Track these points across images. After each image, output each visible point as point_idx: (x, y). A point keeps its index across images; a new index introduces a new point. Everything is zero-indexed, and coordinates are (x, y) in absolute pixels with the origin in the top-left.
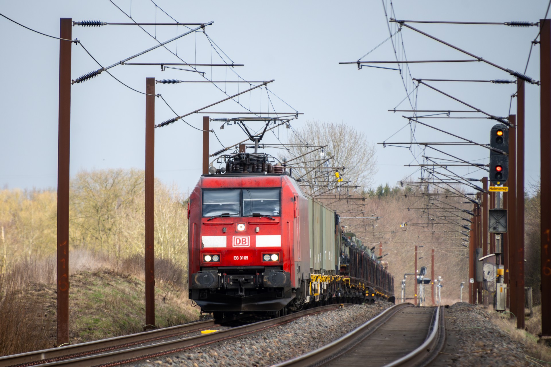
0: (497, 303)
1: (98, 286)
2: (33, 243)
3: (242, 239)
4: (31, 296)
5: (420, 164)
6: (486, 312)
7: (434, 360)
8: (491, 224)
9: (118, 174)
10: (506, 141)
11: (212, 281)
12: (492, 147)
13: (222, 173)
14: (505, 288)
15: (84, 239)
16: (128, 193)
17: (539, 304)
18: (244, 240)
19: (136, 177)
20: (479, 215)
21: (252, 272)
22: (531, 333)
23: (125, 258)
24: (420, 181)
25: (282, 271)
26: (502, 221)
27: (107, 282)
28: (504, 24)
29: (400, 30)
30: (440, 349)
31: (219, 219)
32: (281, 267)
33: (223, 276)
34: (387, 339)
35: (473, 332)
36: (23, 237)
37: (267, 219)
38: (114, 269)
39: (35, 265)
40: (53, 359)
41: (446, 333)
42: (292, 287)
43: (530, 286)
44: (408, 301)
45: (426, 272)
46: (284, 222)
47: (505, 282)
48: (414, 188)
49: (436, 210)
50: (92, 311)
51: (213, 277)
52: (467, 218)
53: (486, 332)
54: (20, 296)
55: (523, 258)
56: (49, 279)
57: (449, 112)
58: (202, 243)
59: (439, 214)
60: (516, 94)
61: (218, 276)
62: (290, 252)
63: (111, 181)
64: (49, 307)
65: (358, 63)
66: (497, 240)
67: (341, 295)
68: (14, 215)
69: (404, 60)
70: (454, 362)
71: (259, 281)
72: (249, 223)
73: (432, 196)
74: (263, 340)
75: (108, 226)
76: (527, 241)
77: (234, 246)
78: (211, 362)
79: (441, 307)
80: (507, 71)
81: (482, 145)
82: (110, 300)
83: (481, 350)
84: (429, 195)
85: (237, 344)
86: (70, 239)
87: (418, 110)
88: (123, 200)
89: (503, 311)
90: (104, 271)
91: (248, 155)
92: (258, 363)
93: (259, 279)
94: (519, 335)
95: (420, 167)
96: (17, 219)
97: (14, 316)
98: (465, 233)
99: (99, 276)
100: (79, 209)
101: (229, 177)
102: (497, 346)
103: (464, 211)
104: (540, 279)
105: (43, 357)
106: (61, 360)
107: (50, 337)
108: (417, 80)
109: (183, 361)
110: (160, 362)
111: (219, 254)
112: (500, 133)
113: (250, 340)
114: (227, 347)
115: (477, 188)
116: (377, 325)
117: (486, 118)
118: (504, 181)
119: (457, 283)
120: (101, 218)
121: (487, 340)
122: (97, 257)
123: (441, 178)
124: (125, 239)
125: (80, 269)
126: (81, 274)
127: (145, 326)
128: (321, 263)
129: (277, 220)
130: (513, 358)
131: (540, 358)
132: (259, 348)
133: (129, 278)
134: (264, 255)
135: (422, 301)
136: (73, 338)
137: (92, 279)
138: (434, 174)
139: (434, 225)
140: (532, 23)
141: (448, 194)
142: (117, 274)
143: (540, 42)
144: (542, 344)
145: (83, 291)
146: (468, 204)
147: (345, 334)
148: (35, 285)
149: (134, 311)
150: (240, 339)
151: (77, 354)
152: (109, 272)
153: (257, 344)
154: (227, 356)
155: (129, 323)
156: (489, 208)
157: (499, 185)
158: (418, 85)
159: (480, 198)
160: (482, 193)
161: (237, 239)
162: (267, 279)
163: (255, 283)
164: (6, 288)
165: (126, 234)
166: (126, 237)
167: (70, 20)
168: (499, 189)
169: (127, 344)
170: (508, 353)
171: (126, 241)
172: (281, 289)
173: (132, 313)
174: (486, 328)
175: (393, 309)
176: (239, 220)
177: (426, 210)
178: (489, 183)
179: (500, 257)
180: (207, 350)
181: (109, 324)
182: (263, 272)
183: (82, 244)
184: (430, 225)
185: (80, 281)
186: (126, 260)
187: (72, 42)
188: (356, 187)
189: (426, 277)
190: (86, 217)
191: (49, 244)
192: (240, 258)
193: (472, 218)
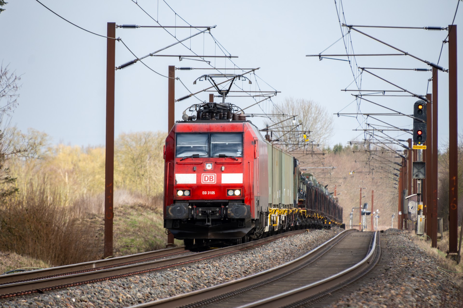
0: (418, 229)
1: (134, 216)
2: (88, 185)
3: (210, 177)
4: (86, 223)
5: (364, 129)
6: (410, 236)
7: (372, 269)
8: (414, 172)
9: (149, 135)
10: (425, 112)
11: (184, 212)
12: (415, 117)
13: (193, 120)
14: (423, 219)
15: (124, 182)
16: (156, 149)
17: (448, 230)
18: (211, 177)
19: (161, 137)
20: (405, 166)
21: (218, 205)
22: (442, 250)
23: (154, 196)
24: (364, 141)
25: (244, 205)
26: (422, 170)
27: (140, 213)
28: (423, 28)
29: (349, 32)
30: (377, 262)
31: (190, 159)
32: (243, 201)
33: (192, 209)
34: (339, 254)
35: (400, 250)
36: (81, 180)
37: (231, 160)
38: (145, 204)
39: (90, 200)
40: (101, 267)
41: (381, 250)
42: (252, 218)
43: (441, 217)
44: (354, 228)
45: (368, 206)
46: (245, 162)
47: (423, 214)
48: (359, 146)
49: (375, 162)
50: (130, 233)
51: (184, 209)
52: (397, 168)
53: (410, 250)
54: (78, 222)
55: (437, 198)
56: (99, 210)
57: (384, 91)
58: (176, 180)
59: (377, 165)
60: (432, 79)
61: (189, 208)
62: (251, 188)
63: (144, 140)
64: (98, 230)
65: (320, 56)
66: (419, 184)
67: (299, 223)
68: (75, 165)
69: (352, 54)
70: (386, 271)
71: (223, 213)
72: (216, 163)
73: (372, 152)
74: (251, 255)
75: (141, 172)
76: (439, 185)
77: (203, 182)
78: (213, 270)
79: (378, 232)
80: (425, 62)
81: (408, 116)
82: (142, 226)
83: (406, 263)
84: (370, 151)
85: (232, 258)
86: (114, 182)
87: (362, 90)
88: (152, 154)
89: (422, 235)
90: (138, 205)
91: (215, 104)
92: (247, 271)
93: (223, 211)
94: (433, 252)
95: (364, 131)
96: (76, 167)
97: (74, 237)
98: (396, 179)
99: (135, 209)
100: (121, 160)
101: (199, 123)
102: (417, 260)
103: (395, 163)
104: (449, 212)
105: (94, 266)
106: (106, 268)
107: (99, 252)
108: (361, 68)
109: (194, 269)
110: (177, 270)
111: (189, 189)
112: (420, 107)
113: (242, 255)
114: (225, 260)
115: (404, 147)
116: (333, 245)
117: (411, 96)
118: (424, 141)
119: (389, 215)
120: (137, 167)
121: (410, 256)
122: (133, 195)
123: (379, 139)
124: (153, 182)
125: (121, 203)
126: (122, 207)
127: (167, 244)
128: (281, 199)
129: (240, 161)
130: (428, 269)
131: (447, 269)
132: (248, 260)
133: (156, 210)
134: (228, 190)
135: (365, 228)
136: (116, 252)
137: (130, 210)
138: (374, 136)
139: (374, 173)
140: (443, 28)
141: (383, 151)
142: (148, 207)
143: (448, 42)
144: (449, 259)
145: (123, 219)
146: (398, 158)
147: (310, 251)
148: (89, 214)
149: (159, 234)
150: (234, 254)
151: (118, 264)
152: (142, 206)
153: (247, 258)
154: (226, 266)
155: (156, 242)
156: (413, 161)
157: (420, 144)
158: (362, 72)
159: (407, 153)
160: (408, 150)
161: (205, 177)
162: (231, 211)
163: (220, 215)
164: (69, 216)
165: (154, 179)
166: (154, 181)
167: (114, 24)
168: (420, 147)
169: (154, 257)
170: (425, 265)
171: (154, 184)
172: (243, 220)
173: (158, 235)
174: (410, 247)
175: (343, 233)
176: (207, 160)
177: (368, 162)
178: (413, 143)
179: (420, 196)
180: (211, 262)
181: (141, 243)
182: (228, 205)
183: (122, 186)
184: (371, 173)
185: (121, 212)
186: (154, 197)
187: (116, 39)
188: (318, 145)
189: (367, 210)
190: (126, 166)
191: (99, 185)
192: (207, 193)
193: (400, 169)
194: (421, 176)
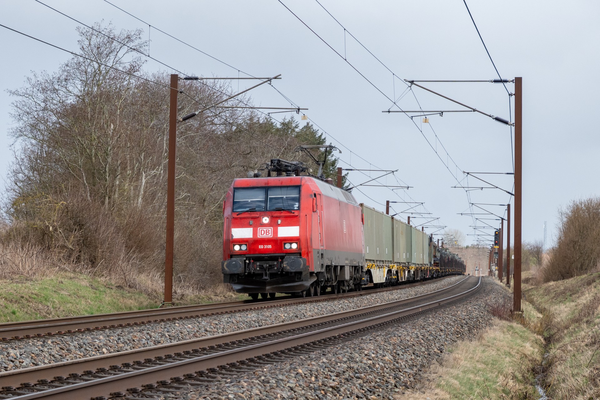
3: (266, 230)
6: (493, 278)
8: (494, 256)
11: (239, 267)
12: (495, 236)
18: (268, 231)
20: (491, 253)
21: (275, 259)
25: (301, 258)
31: (247, 213)
32: (300, 254)
33: (250, 263)
34: (467, 284)
37: (287, 213)
41: (482, 283)
42: (310, 271)
45: (478, 268)
47: (497, 271)
49: (481, 252)
51: (240, 264)
52: (488, 254)
55: (502, 265)
57: (484, 227)
58: (232, 234)
60: (501, 223)
61: (246, 263)
66: (496, 260)
71: (281, 267)
72: (272, 216)
77: (259, 236)
79: (481, 276)
80: (499, 217)
81: (492, 236)
89: (497, 278)
93: (281, 265)
111: (246, 243)
112: (497, 233)
119: (485, 271)
134: (285, 244)
135: (477, 275)
143: (507, 210)
156: (494, 252)
160: (492, 248)
161: (261, 230)
162: (287, 265)
163: (278, 268)
168: (497, 247)
170: (498, 289)
172: (300, 273)
174: (493, 282)
176: (264, 214)
177: (478, 252)
178: (494, 245)
179: (497, 264)
182: (284, 258)
184: (479, 256)
188: (460, 245)
192: (264, 247)
194: (497, 257)
